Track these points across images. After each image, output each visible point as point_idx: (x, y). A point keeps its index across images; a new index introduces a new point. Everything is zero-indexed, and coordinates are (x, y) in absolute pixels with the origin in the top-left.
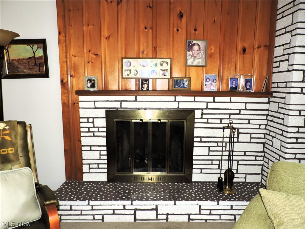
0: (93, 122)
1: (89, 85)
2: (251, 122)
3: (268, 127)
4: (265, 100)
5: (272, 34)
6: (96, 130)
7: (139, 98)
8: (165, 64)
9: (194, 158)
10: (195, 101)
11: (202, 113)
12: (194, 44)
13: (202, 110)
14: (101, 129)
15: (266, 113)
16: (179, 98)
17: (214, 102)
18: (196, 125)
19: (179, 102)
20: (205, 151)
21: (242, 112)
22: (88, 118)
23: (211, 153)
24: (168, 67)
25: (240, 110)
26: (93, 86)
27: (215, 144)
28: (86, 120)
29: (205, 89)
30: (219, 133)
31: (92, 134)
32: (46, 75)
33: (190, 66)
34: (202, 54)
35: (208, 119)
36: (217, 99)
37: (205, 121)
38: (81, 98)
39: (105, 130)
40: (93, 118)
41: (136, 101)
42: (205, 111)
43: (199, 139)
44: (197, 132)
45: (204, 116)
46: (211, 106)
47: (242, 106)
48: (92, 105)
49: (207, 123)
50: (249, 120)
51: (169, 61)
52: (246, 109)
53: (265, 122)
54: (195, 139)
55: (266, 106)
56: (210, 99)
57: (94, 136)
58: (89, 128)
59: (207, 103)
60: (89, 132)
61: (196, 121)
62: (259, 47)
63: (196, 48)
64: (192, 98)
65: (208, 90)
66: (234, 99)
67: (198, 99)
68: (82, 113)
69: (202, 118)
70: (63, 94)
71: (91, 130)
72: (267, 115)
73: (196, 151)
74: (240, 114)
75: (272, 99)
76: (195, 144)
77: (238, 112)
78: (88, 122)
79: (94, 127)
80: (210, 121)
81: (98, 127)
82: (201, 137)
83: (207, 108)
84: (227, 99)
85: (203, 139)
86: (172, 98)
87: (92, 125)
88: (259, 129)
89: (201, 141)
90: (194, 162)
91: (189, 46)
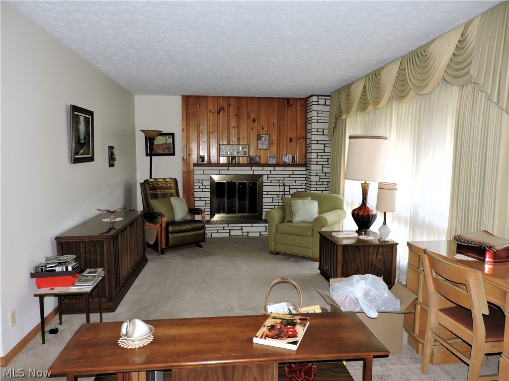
0: (202, 183)
1: (201, 160)
2: (297, 182)
3: (307, 185)
4: (304, 169)
5: (306, 131)
6: (204, 187)
7: (230, 168)
8: (245, 148)
9: (264, 204)
10: (263, 170)
11: (268, 177)
12: (262, 137)
13: (268, 175)
14: (207, 187)
15: (305, 176)
16: (254, 168)
17: (274, 170)
18: (264, 184)
19: (254, 170)
20: (270, 200)
21: (291, 176)
22: (199, 180)
23: (274, 201)
24: (247, 150)
25: (290, 175)
26: (203, 161)
27: (276, 196)
28: (198, 181)
29: (269, 163)
30: (277, 189)
31: (201, 190)
32: (173, 154)
33: (260, 149)
34: (267, 142)
35: (271, 180)
36: (276, 168)
37: (270, 181)
38: (195, 168)
39: (209, 187)
40: (202, 180)
41: (228, 170)
42: (269, 176)
43: (266, 193)
44: (265, 189)
45: (269, 179)
46: (272, 172)
47: (291, 172)
48: (201, 172)
49: (271, 182)
50: (296, 180)
51: (247, 146)
52: (293, 174)
53: (305, 182)
54: (264, 193)
55: (305, 172)
56: (273, 168)
57: (202, 191)
58: (199, 186)
59: (271, 171)
60: (199, 188)
61: (264, 181)
62: (299, 138)
63: (263, 139)
64: (261, 168)
65: (270, 163)
66: (286, 168)
67: (265, 168)
68: (196, 177)
69: (267, 180)
70: (184, 166)
71: (201, 187)
72: (306, 178)
73: (265, 200)
74: (289, 177)
75: (308, 168)
76: (264, 196)
77: (289, 176)
78: (199, 183)
79: (203, 186)
80: (272, 181)
81: (205, 186)
82: (267, 192)
83: (271, 174)
84: (282, 168)
85: (269, 193)
86: (250, 168)
87: (201, 184)
88: (302, 186)
89: (267, 194)
90: (264, 207)
91: (259, 138)
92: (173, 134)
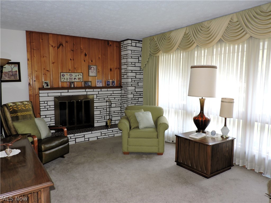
0: (47, 103)
1: (46, 85)
2: (116, 98)
3: (122, 100)
4: (120, 89)
5: (120, 64)
6: (49, 107)
7: (70, 91)
8: (80, 76)
9: (95, 116)
10: (93, 91)
11: (97, 96)
12: (92, 67)
13: (97, 94)
14: (51, 107)
15: (120, 94)
16: (87, 90)
17: (101, 91)
18: (95, 101)
19: (87, 92)
20: (99, 112)
21: (112, 95)
22: (44, 101)
23: (101, 113)
25: (111, 94)
26: (47, 85)
27: (103, 109)
28: (43, 102)
29: (97, 86)
30: (105, 104)
31: (46, 109)
32: (20, 80)
33: (90, 76)
34: (95, 71)
35: (99, 98)
36: (102, 90)
37: (98, 99)
38: (40, 92)
39: (53, 106)
40: (47, 101)
41: (68, 92)
42: (98, 95)
43: (96, 108)
44: (95, 105)
45: (98, 97)
46: (100, 93)
47: (112, 92)
48: (46, 95)
49: (99, 100)
50: (115, 98)
51: (81, 74)
52: (113, 93)
53: (120, 98)
54: (95, 108)
55: (120, 92)
56: (100, 90)
57: (48, 110)
58: (45, 106)
59: (99, 91)
61: (95, 99)
62: (116, 69)
63: (92, 68)
64: (92, 90)
65: (99, 86)
66: (109, 90)
67: (95, 90)
68: (41, 99)
69: (96, 98)
70: (30, 90)
71: (46, 107)
72: (121, 95)
73: (95, 113)
74: (111, 96)
75: (122, 89)
76: (95, 110)
77: (110, 95)
78: (44, 103)
79: (48, 106)
80: (100, 99)
81: (50, 106)
82: (97, 107)
83: (99, 94)
84: (106, 90)
85: (98, 107)
86: (84, 90)
87: (46, 105)
88: (119, 101)
89: (97, 108)
90: (95, 118)
91: (89, 68)
92: (18, 64)
